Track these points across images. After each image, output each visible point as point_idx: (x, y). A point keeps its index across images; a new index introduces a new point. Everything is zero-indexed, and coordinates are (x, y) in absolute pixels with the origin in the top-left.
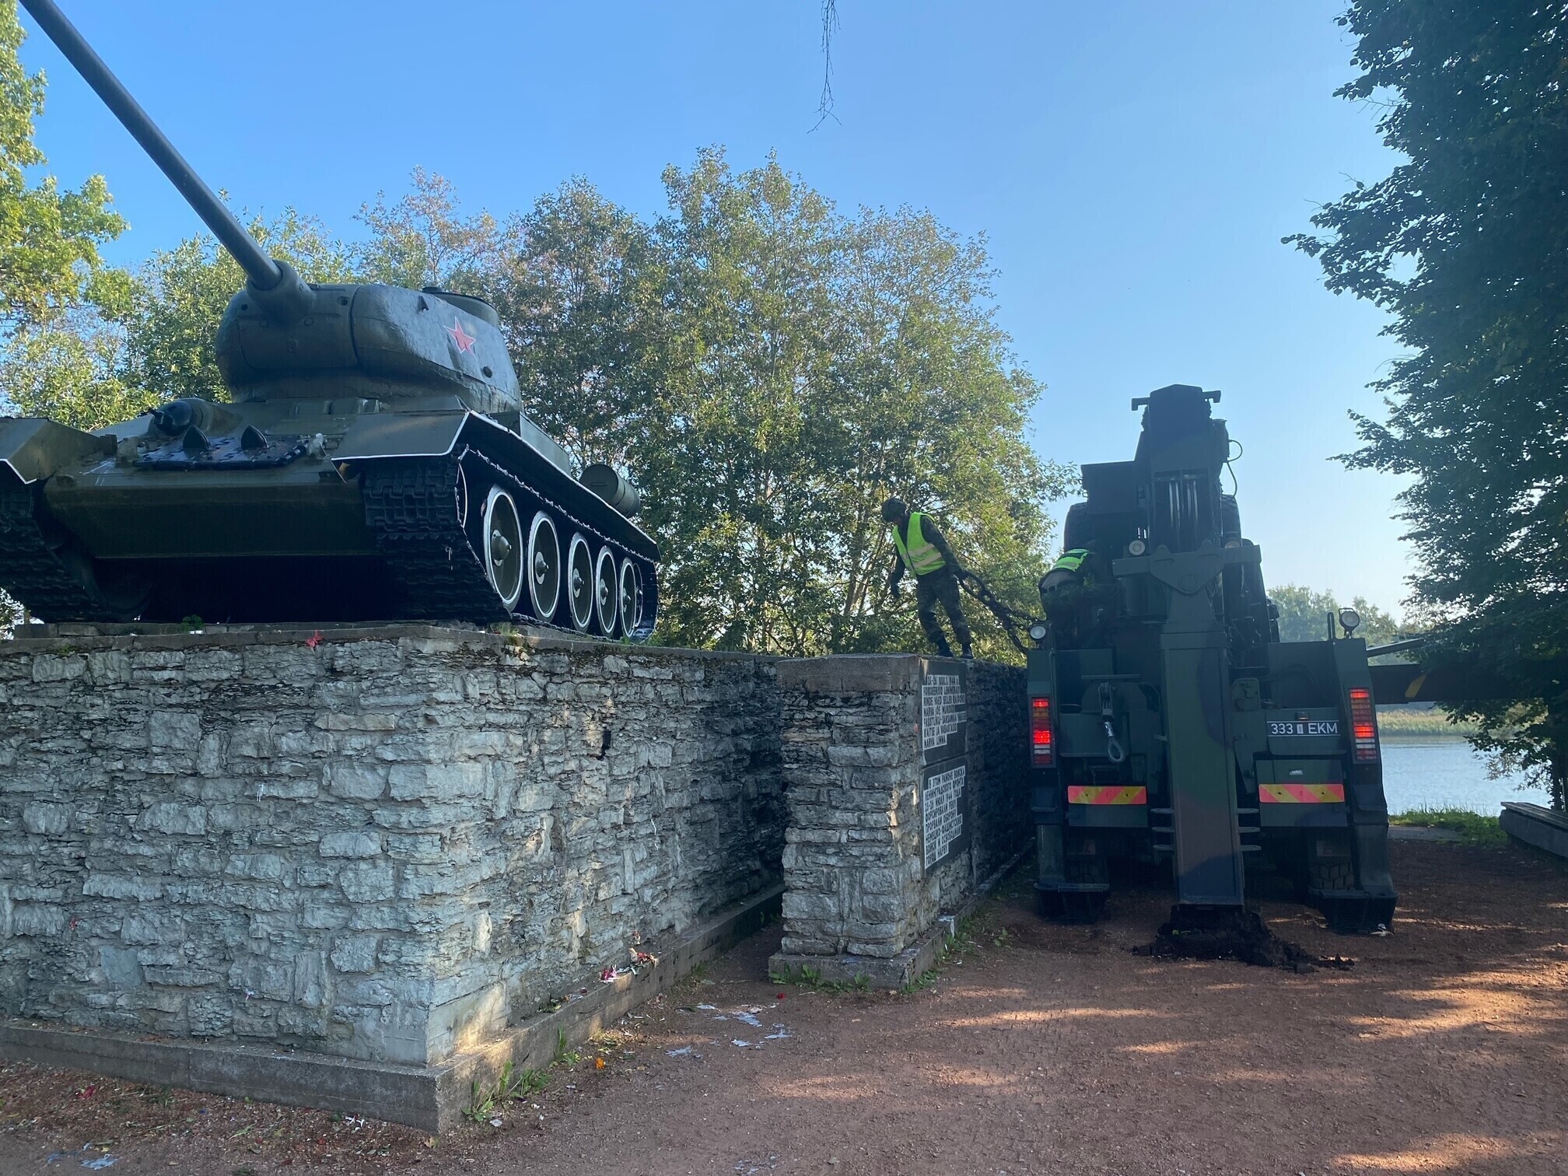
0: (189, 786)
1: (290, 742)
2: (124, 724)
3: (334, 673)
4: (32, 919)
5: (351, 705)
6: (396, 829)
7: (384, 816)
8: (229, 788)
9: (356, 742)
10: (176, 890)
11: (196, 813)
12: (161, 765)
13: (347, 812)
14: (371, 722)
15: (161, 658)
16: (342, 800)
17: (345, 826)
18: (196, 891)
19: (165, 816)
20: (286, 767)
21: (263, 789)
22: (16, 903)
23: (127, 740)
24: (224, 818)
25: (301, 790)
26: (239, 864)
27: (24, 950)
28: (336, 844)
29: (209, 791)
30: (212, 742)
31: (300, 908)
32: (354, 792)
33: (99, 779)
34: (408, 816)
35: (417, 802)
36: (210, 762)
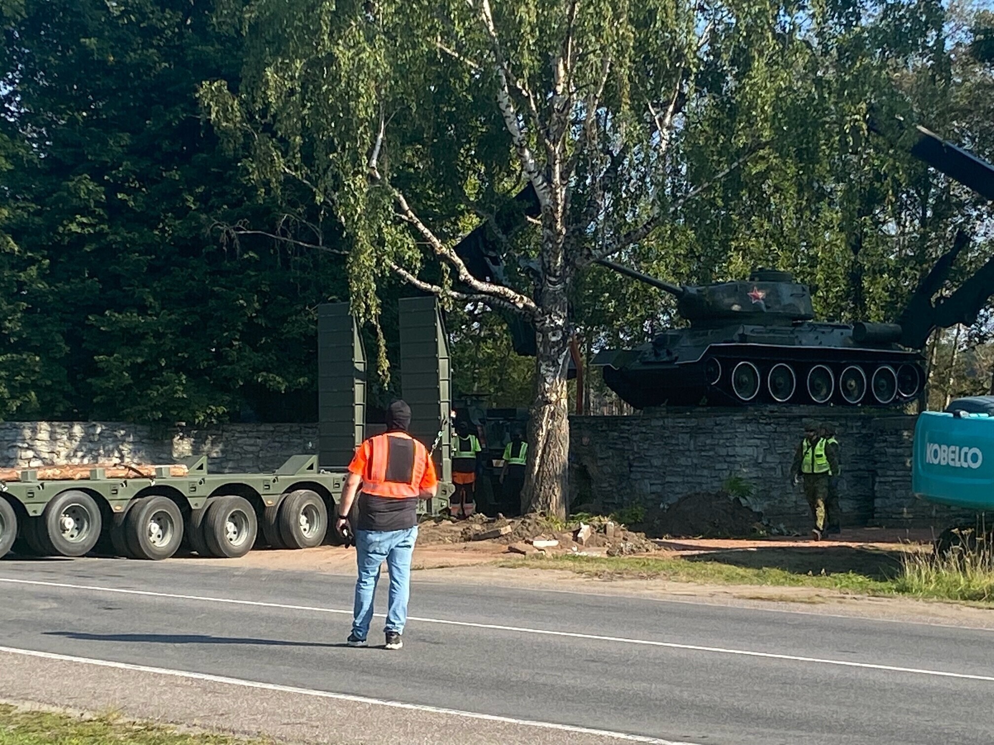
0: (687, 453)
1: (708, 442)
2: (672, 437)
3: (717, 425)
4: (654, 488)
5: (720, 432)
6: (730, 462)
7: (728, 459)
8: (697, 453)
9: (722, 441)
10: (686, 479)
11: (689, 460)
12: (681, 448)
13: (720, 458)
14: (725, 437)
15: (680, 420)
16: (720, 456)
17: (720, 462)
18: (690, 479)
19: (682, 461)
20: (707, 448)
21: (703, 453)
22: (651, 485)
23: (674, 442)
24: (695, 461)
25: (711, 453)
26: (698, 472)
27: (653, 496)
28: (718, 466)
29: (692, 454)
30: (692, 442)
31: (711, 482)
32: (721, 454)
33: (668, 452)
34: (732, 459)
35: (734, 456)
36: (692, 447)
